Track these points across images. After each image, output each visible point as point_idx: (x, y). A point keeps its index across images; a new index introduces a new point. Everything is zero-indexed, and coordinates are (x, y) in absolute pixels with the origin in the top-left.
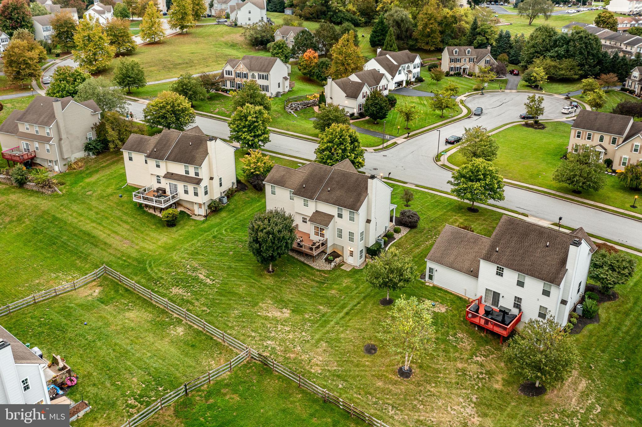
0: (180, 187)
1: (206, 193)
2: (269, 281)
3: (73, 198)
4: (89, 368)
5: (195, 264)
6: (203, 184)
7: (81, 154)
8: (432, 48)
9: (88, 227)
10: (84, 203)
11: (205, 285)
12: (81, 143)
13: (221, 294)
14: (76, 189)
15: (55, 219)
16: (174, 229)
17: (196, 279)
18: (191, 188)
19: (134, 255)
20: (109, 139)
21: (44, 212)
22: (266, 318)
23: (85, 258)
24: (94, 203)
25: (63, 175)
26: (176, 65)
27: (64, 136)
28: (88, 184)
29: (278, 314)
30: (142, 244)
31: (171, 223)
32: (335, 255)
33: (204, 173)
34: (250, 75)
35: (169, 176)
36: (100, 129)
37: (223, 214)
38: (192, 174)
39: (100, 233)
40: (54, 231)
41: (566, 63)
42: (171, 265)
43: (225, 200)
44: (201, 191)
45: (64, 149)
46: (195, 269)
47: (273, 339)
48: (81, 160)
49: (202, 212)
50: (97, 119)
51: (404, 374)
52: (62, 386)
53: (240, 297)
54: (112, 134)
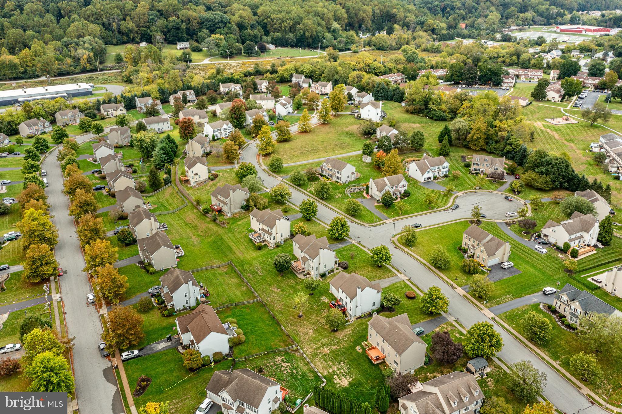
0: (266, 234)
1: (274, 239)
2: (279, 278)
3: (230, 230)
4: (214, 292)
5: (259, 267)
6: (273, 236)
7: (239, 210)
8: (478, 149)
9: (231, 244)
10: (233, 233)
11: (259, 275)
12: (239, 205)
13: (261, 279)
14: (233, 227)
15: (222, 238)
16: (260, 251)
17: (257, 272)
18: (269, 236)
19: (242, 259)
20: (250, 205)
21: (219, 235)
22: (271, 290)
23: (226, 256)
24: (237, 234)
25: (231, 219)
26: (309, 151)
27: (232, 203)
28: (238, 225)
29: (276, 290)
30: (246, 255)
31: (260, 248)
32: (308, 274)
33: (274, 231)
34: (333, 170)
35: (263, 230)
36: (248, 201)
37: (280, 248)
38: (270, 231)
39: (234, 248)
40: (220, 243)
41: (544, 178)
42: (251, 265)
43: (283, 242)
44: (272, 238)
45: (232, 208)
46: (258, 269)
47: (270, 297)
48: (239, 213)
49: (272, 246)
50: (247, 196)
51: (300, 317)
52: (205, 295)
53: (267, 281)
54: (252, 203)
